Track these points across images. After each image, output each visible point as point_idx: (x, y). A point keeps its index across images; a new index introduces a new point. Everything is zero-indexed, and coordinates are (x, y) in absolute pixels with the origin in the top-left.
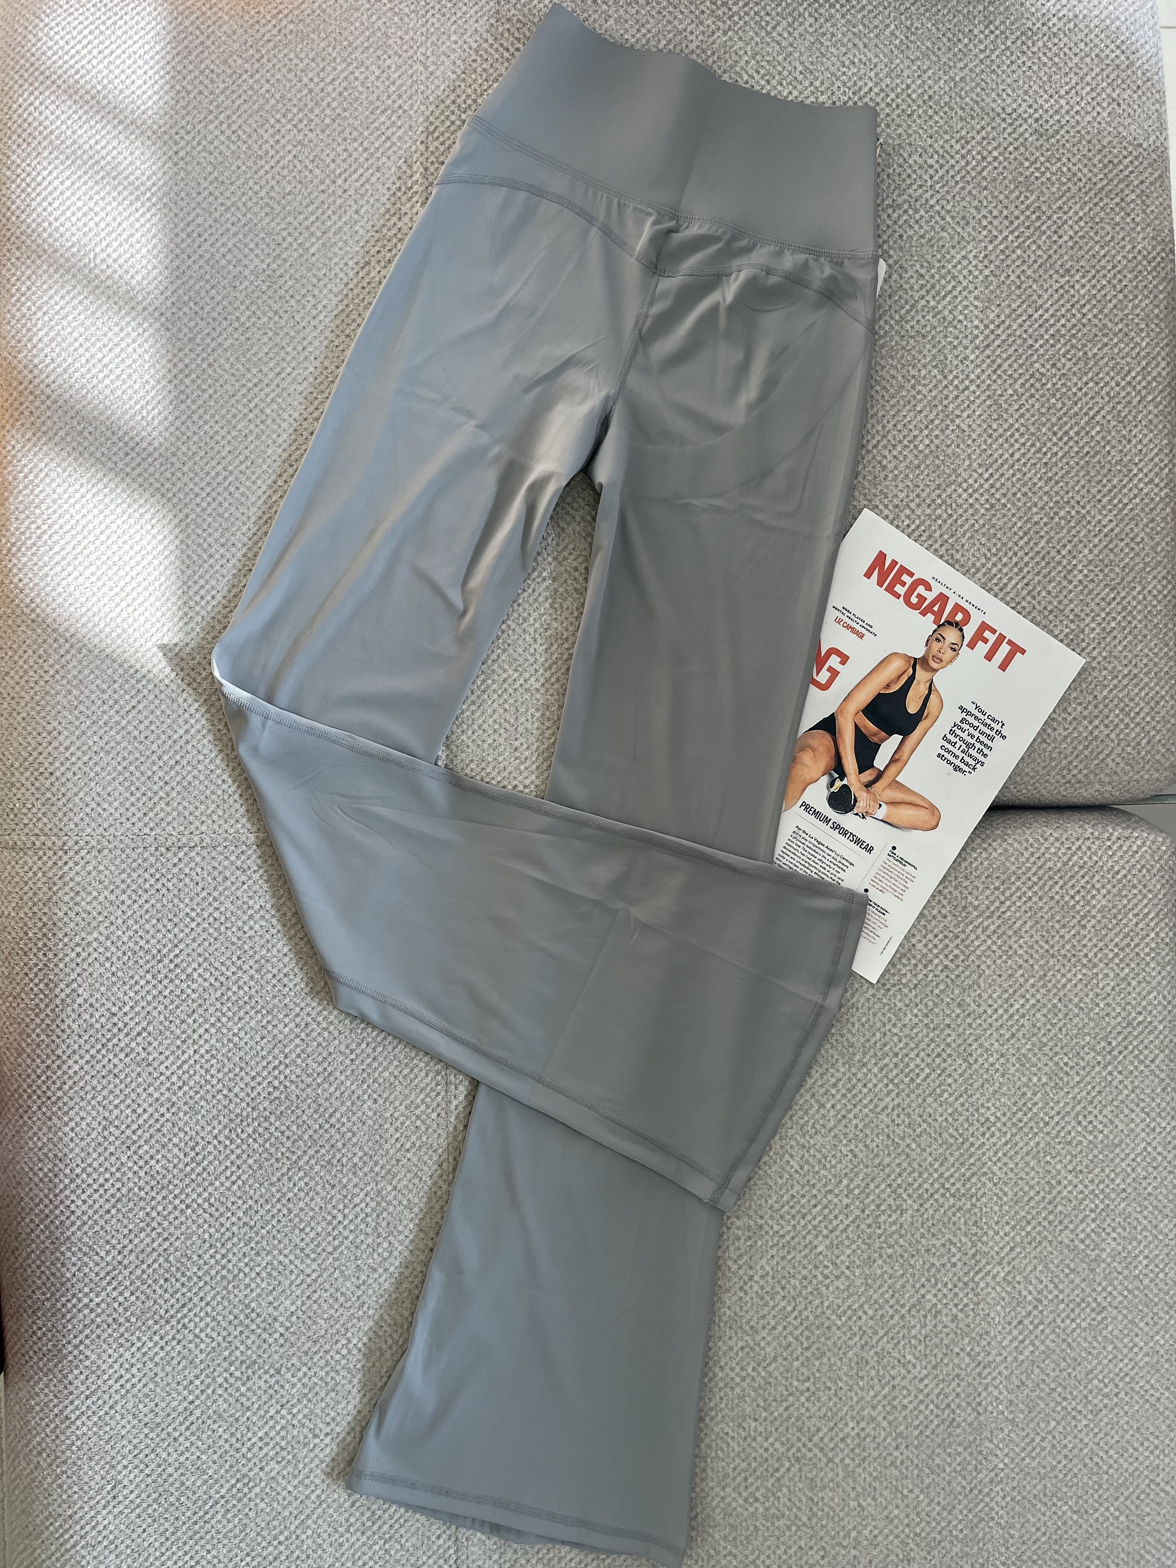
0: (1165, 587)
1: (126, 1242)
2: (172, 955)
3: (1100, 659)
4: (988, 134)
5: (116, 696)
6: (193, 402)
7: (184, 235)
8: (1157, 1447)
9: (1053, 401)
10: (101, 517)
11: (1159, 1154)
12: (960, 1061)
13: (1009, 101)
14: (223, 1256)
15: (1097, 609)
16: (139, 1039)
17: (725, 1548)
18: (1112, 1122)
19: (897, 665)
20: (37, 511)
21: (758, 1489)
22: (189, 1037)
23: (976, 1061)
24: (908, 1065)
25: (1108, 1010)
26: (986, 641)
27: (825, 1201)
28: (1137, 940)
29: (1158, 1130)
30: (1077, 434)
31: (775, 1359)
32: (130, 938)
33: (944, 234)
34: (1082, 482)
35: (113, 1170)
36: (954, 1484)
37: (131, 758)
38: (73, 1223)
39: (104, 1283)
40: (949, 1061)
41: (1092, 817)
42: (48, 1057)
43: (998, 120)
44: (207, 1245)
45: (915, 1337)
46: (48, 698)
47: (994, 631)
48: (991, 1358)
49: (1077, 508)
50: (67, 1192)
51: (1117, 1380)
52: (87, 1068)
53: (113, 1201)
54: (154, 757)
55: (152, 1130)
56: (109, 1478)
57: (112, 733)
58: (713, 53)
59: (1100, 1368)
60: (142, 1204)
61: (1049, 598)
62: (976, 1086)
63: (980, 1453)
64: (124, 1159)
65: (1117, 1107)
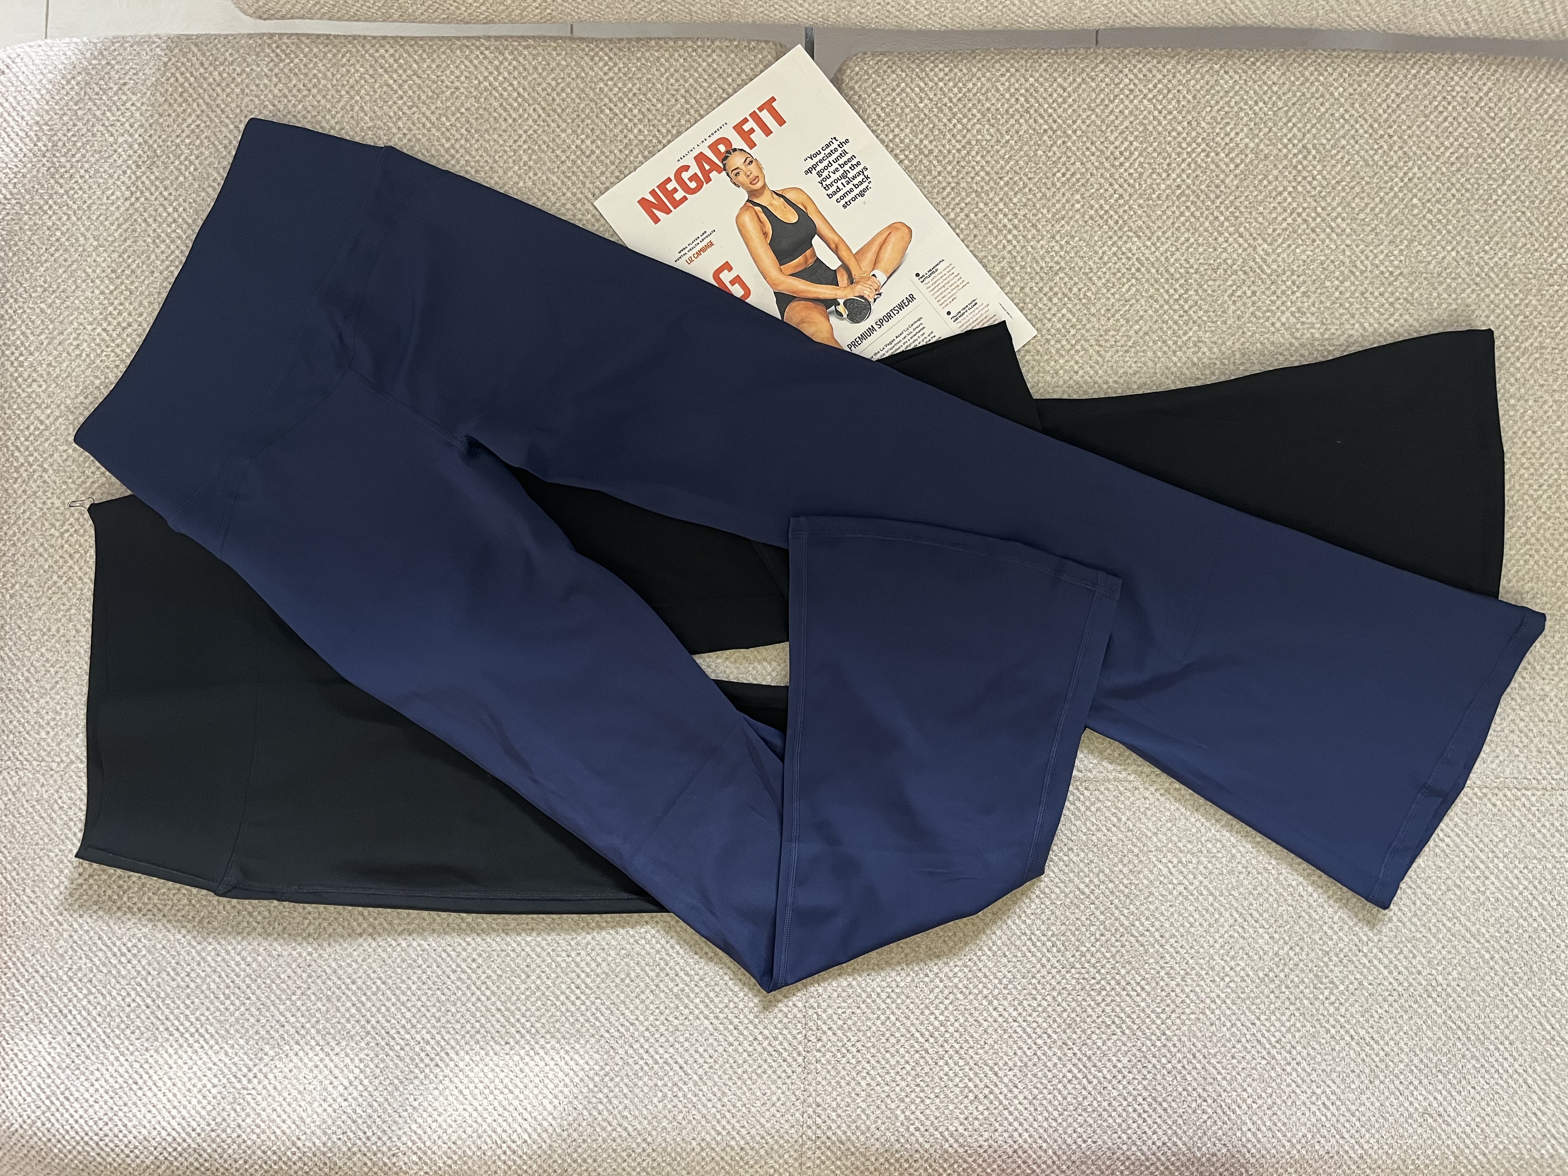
0: (601, 59)
1: (1195, 1094)
2: (922, 1040)
3: (669, 126)
5: (670, 1084)
6: (389, 999)
7: (228, 1002)
8: (1444, 98)
10: (496, 1092)
11: (1155, 86)
12: (1057, 279)
14: (1213, 1001)
15: (620, 127)
16: (1001, 1074)
18: (1122, 132)
19: (748, 220)
20: (489, 1153)
22: (1000, 1026)
23: (1057, 263)
24: (1058, 330)
25: (1013, 132)
28: (946, 100)
29: (1132, 86)
30: (448, 140)
32: (903, 1079)
34: (496, 136)
35: (1125, 1103)
36: (1468, 301)
37: (730, 1072)
38: (1175, 1144)
39: (1233, 1117)
40: (1055, 289)
42: (1015, 1162)
44: (1201, 1016)
45: (1322, 334)
46: (669, 1149)
48: (1347, 261)
49: (520, 142)
50: (1145, 1148)
51: (1375, 136)
53: (1155, 1105)
54: (730, 1049)
55: (1089, 1065)
56: (1420, 1120)
57: (705, 1089)
58: (65, 483)
59: (1362, 153)
60: (1159, 1077)
61: (608, 174)
62: (1081, 264)
63: (1439, 275)
64: (1115, 1093)
65: (1108, 127)
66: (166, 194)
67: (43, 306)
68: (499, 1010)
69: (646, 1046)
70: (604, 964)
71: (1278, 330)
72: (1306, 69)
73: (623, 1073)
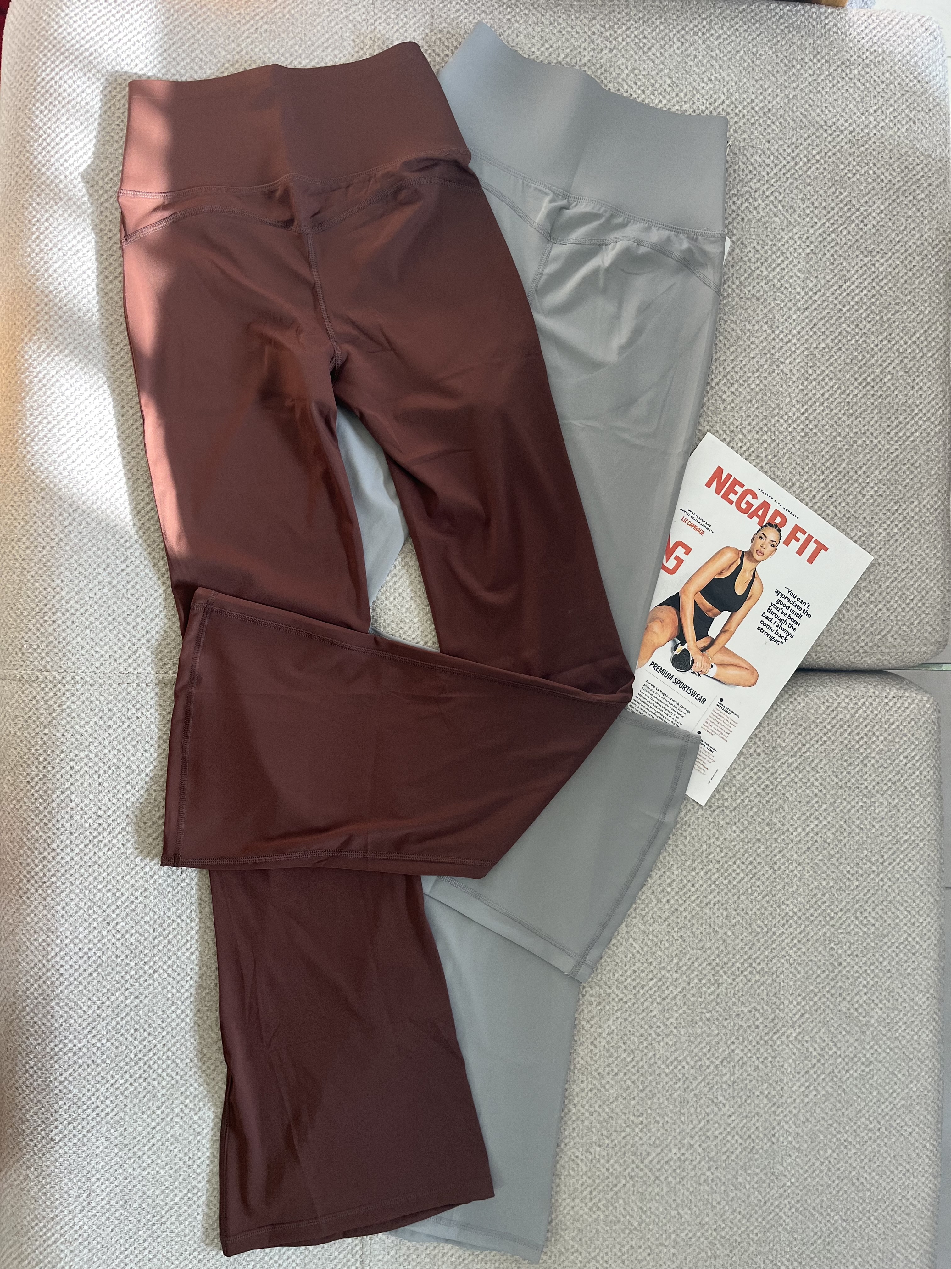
0: (935, 502)
1: (104, 999)
3: (884, 557)
4: (813, 141)
5: (109, 561)
8: (908, 1171)
9: (856, 354)
10: (101, 416)
11: (917, 943)
12: (767, 868)
13: (830, 116)
14: (183, 1012)
15: (884, 518)
16: (120, 837)
17: (573, 1247)
18: (882, 918)
19: (728, 557)
20: (49, 409)
21: (600, 1200)
23: (780, 868)
24: (727, 870)
25: (882, 831)
26: (798, 540)
27: (659, 976)
28: (905, 777)
29: (917, 924)
30: (873, 380)
31: (616, 1099)
32: (115, 755)
33: (776, 219)
34: (876, 418)
35: (96, 941)
36: (752, 1198)
37: (120, 611)
38: (61, 984)
39: (86, 1032)
40: (759, 867)
41: (874, 680)
42: (45, 849)
43: (821, 131)
44: (170, 1002)
45: (726, 1082)
46: (53, 560)
47: (804, 532)
48: (783, 1100)
49: (872, 438)
50: (58, 959)
51: (880, 1117)
52: (76, 859)
53: (95, 966)
54: (138, 611)
55: (128, 910)
56: (84, 1188)
57: (105, 590)
58: (601, 66)
59: (866, 1108)
60: (118, 969)
61: (847, 508)
62: (778, 888)
63: (773, 1174)
64: (104, 933)
65: (886, 906)
67: (742, 52)
71: (728, 1047)
72: (931, 1061)
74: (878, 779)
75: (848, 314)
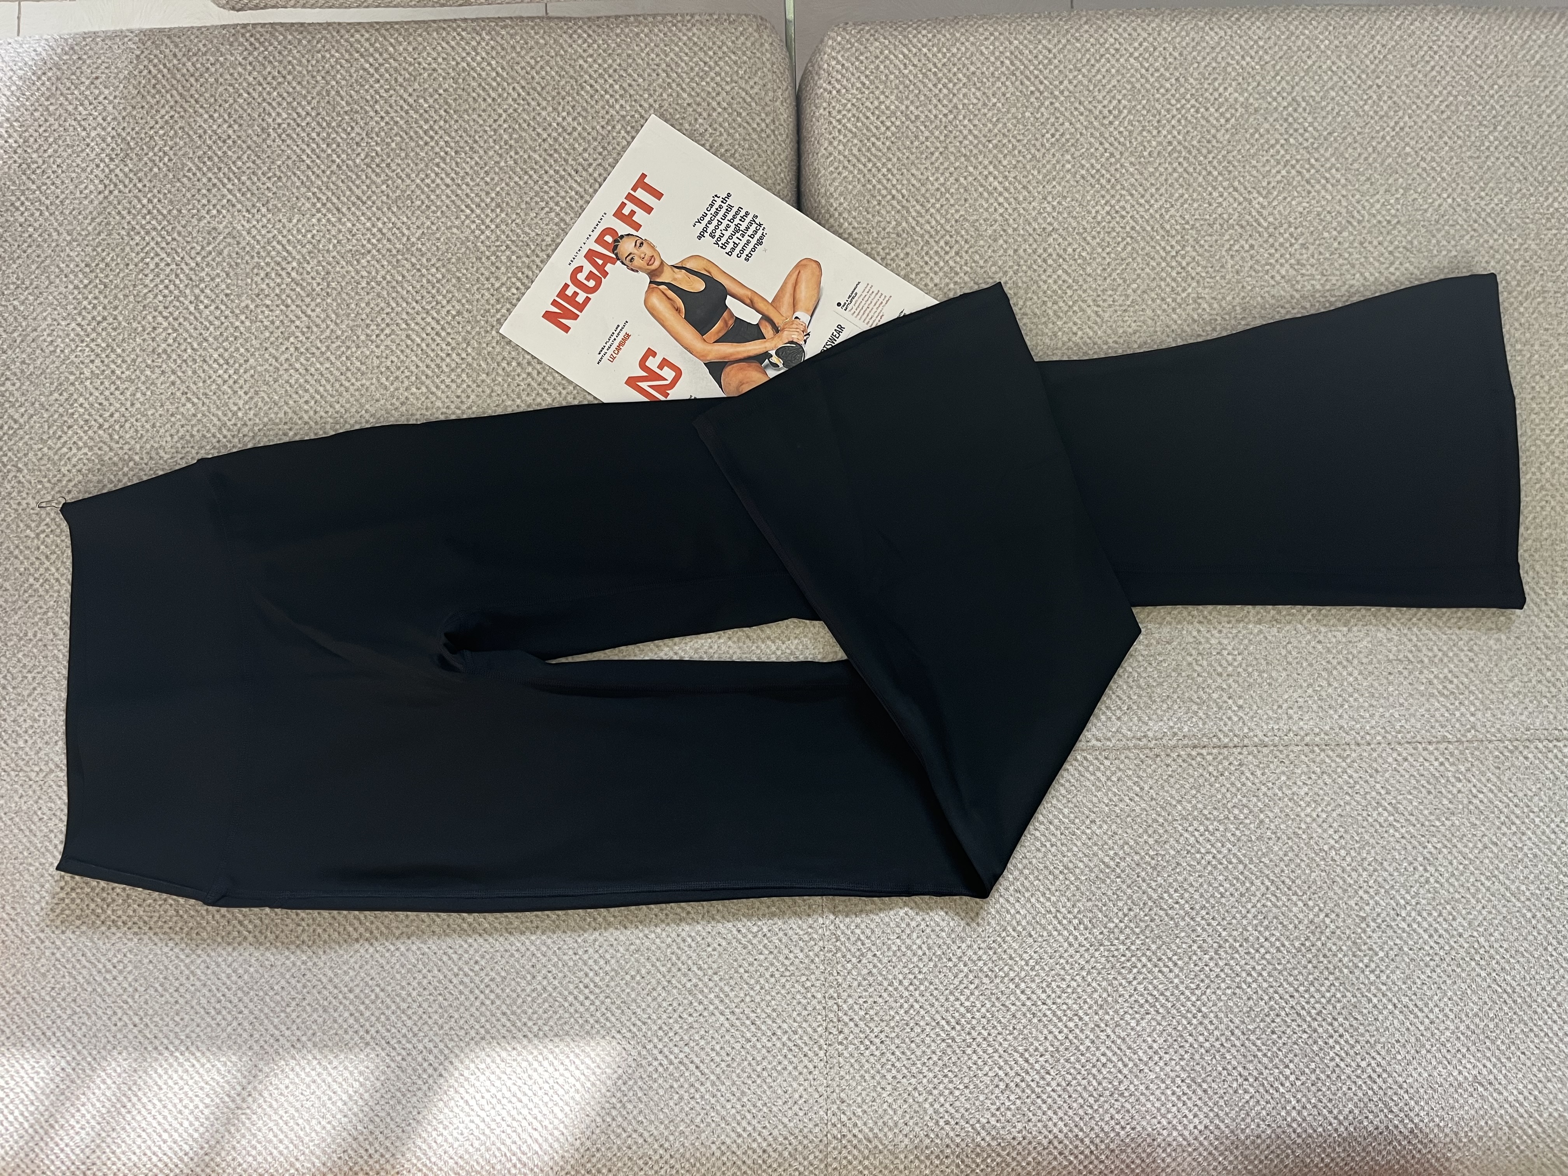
0: (580, 36)
1: (1235, 1073)
2: (947, 1028)
3: (651, 100)
4: (125, 208)
5: (686, 1086)
6: (388, 1008)
7: (219, 1018)
8: (1431, 48)
9: (393, 145)
10: (504, 1101)
11: (1141, 45)
12: (1051, 240)
13: (92, 187)
14: (1249, 974)
15: (601, 103)
16: (1032, 1060)
17: (1534, 474)
18: (1110, 91)
19: (656, 301)
20: (498, 1167)
22: (1029, 1010)
23: (1050, 224)
24: (1054, 292)
25: (999, 94)
26: (633, 213)
28: (930, 66)
29: (1117, 46)
30: (426, 121)
32: (930, 1070)
33: (226, 252)
34: (475, 116)
35: (1163, 1086)
36: (1468, 247)
37: (749, 1070)
38: (1217, 1127)
39: (1276, 1095)
40: (1050, 250)
41: (809, 109)
42: (1050, 1153)
43: (111, 198)
44: (1238, 991)
45: (1323, 285)
46: (688, 1155)
47: (623, 205)
48: (1344, 211)
49: (500, 122)
50: (1186, 1133)
51: (1364, 87)
52: (1060, 1113)
53: (1194, 1087)
54: (748, 1046)
55: (1123, 1047)
56: (1471, 1089)
57: (723, 1089)
58: (40, 482)
59: (1352, 104)
60: (1197, 1057)
61: (591, 150)
62: (1075, 224)
63: (1437, 222)
64: (1153, 1076)
65: (1095, 86)
66: (140, 185)
67: (16, 303)
68: (504, 1014)
69: (660, 1046)
70: (613, 961)
71: (1278, 283)
72: (1290, 23)
73: (637, 1074)
74: (935, 101)
75: (344, 156)
